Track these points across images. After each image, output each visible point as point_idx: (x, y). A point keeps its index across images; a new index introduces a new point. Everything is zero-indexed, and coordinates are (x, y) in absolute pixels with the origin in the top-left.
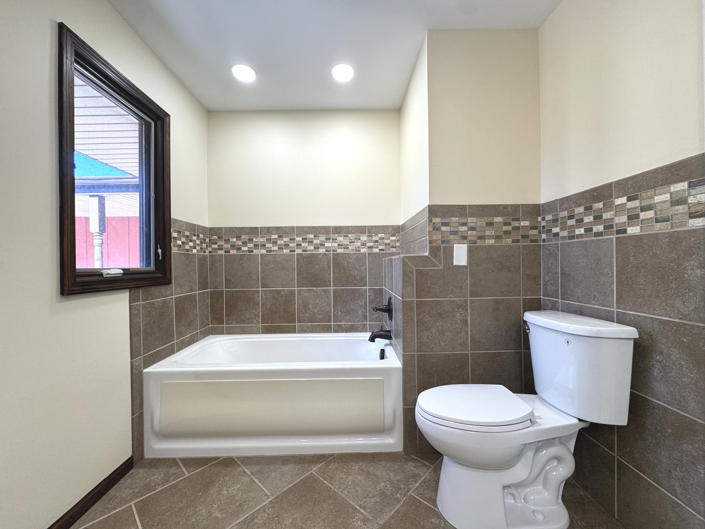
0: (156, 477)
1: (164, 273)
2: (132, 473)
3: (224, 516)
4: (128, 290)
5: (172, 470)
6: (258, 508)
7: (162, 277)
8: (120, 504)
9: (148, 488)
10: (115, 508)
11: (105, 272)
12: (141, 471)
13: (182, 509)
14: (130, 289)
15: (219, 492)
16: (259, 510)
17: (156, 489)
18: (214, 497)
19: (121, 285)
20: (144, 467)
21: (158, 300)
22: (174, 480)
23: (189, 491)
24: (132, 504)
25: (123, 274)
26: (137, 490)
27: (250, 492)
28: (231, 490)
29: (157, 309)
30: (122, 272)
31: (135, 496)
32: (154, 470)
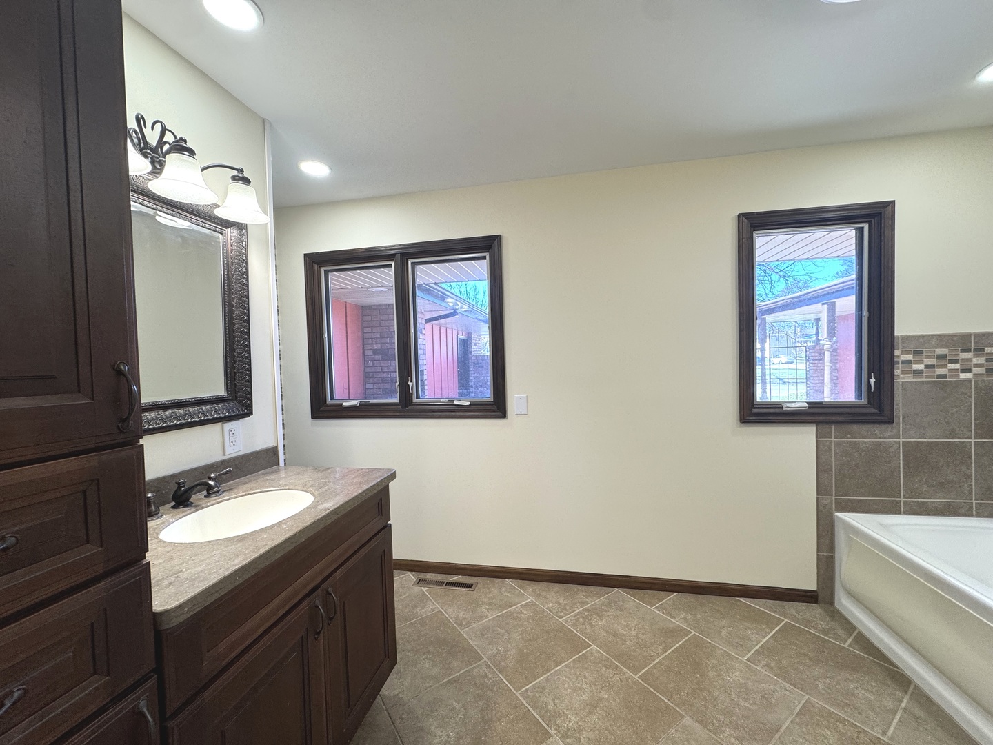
0: (822, 623)
1: (881, 409)
2: (812, 606)
3: (824, 692)
4: (815, 424)
5: (840, 632)
6: (858, 725)
7: (876, 414)
8: (779, 613)
9: (807, 623)
10: (775, 612)
11: (785, 405)
12: (819, 610)
13: (805, 655)
14: (817, 424)
15: (847, 680)
16: (856, 726)
17: (810, 629)
18: (839, 677)
19: (807, 418)
20: (826, 611)
21: (866, 440)
22: (830, 638)
23: (828, 653)
24: (786, 620)
25: (809, 408)
26: (799, 617)
27: (873, 710)
28: (860, 693)
29: (863, 451)
30: (806, 405)
31: (794, 618)
32: (828, 618)
